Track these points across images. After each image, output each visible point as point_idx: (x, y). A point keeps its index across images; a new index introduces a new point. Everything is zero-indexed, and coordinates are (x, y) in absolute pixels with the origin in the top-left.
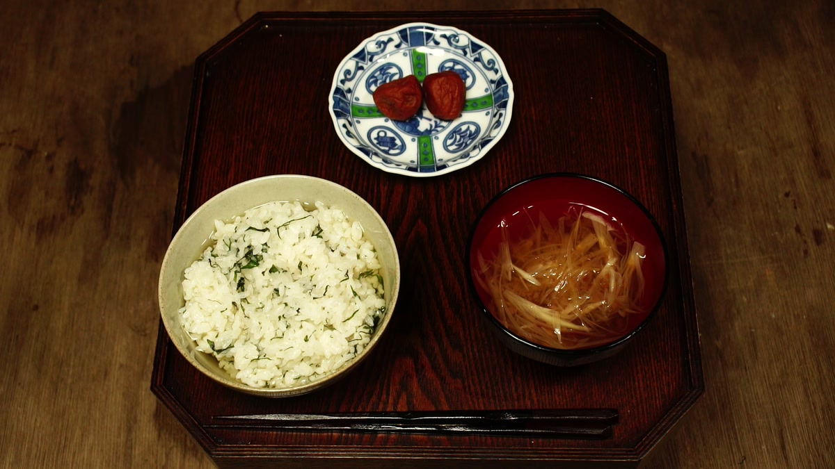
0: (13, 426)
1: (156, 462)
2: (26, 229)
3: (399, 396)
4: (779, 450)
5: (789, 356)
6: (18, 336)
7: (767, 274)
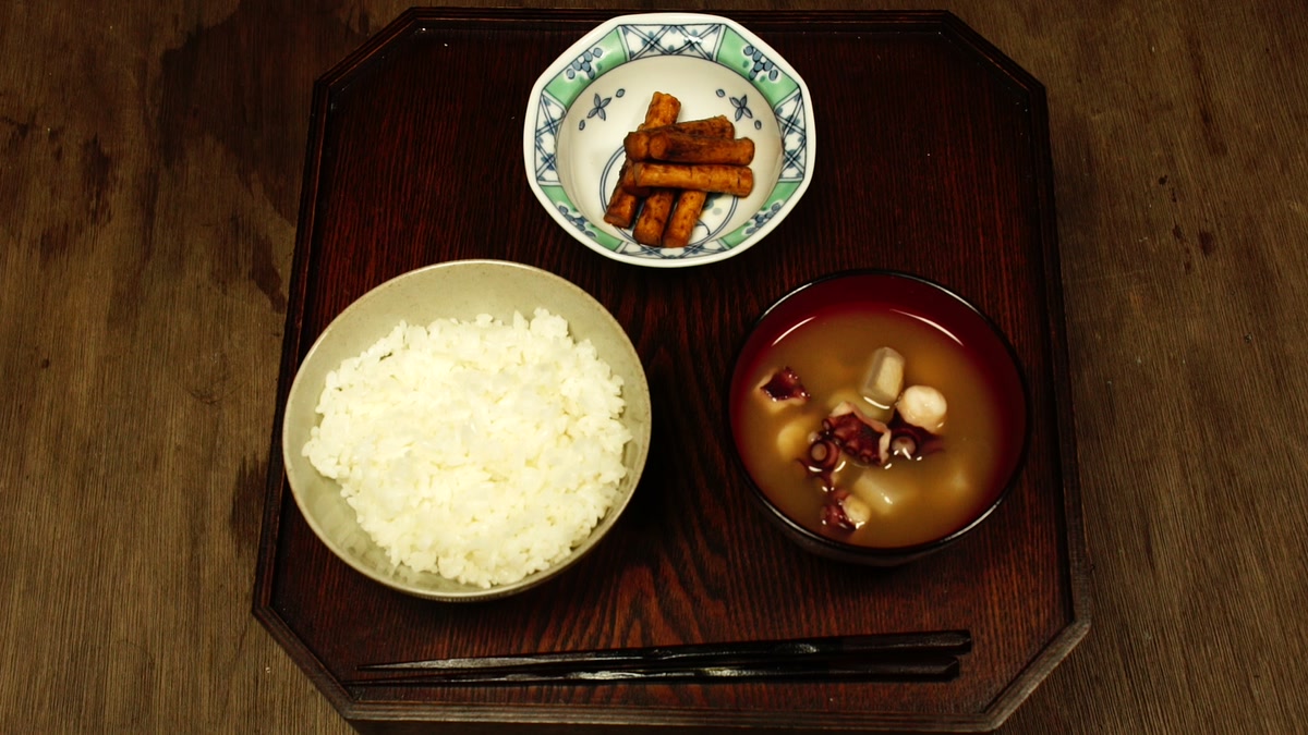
0: (21, 538)
1: (236, 588)
2: (24, 245)
3: (629, 625)
4: (1143, 555)
5: (1160, 418)
6: (21, 407)
7: (1132, 300)
